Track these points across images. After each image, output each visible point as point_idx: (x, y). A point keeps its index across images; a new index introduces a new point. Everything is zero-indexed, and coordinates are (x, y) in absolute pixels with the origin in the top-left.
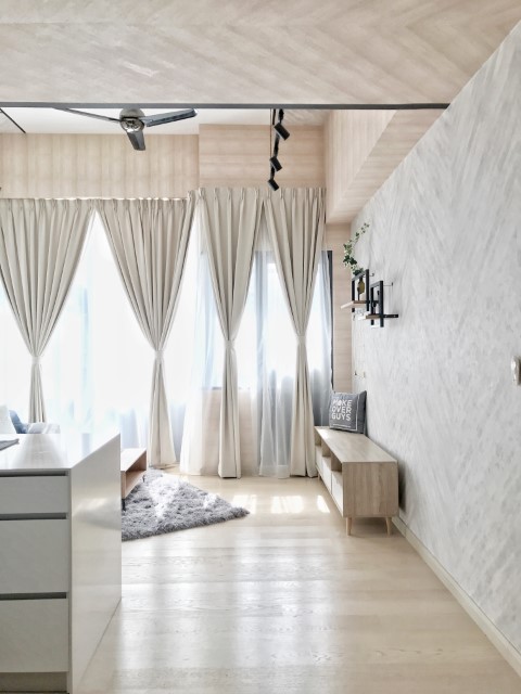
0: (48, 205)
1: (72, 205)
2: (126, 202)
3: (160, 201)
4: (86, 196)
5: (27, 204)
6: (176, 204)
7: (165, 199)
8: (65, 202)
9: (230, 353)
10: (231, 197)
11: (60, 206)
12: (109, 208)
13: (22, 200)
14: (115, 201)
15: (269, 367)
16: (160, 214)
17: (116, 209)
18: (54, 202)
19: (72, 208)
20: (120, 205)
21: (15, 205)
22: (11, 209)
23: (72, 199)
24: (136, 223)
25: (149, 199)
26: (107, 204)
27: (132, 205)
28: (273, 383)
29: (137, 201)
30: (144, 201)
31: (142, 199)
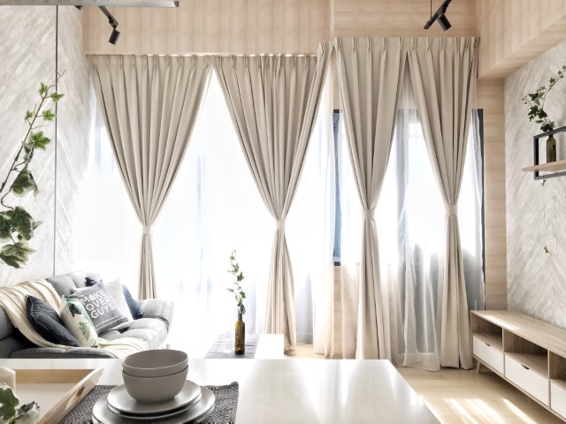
0: (162, 62)
1: (187, 61)
2: (246, 58)
3: (283, 57)
4: (203, 51)
5: (139, 61)
6: (300, 61)
7: (288, 55)
8: (181, 59)
9: (369, 223)
10: (371, 48)
11: (175, 62)
12: (227, 65)
13: (134, 56)
14: (234, 58)
15: (413, 240)
16: (282, 73)
17: (234, 67)
18: (168, 59)
19: (188, 64)
20: (239, 62)
21: (127, 62)
22: (122, 66)
23: (187, 55)
24: (257, 82)
25: (271, 55)
26: (225, 61)
27: (252, 62)
28: (418, 259)
29: (258, 57)
30: (265, 57)
31: (262, 55)
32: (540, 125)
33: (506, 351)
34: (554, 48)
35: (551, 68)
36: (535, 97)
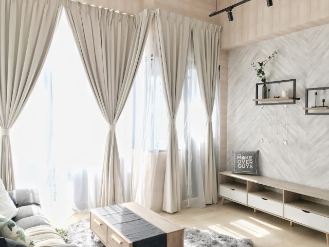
2: (89, 6)
3: (114, 12)
6: (124, 17)
7: (117, 12)
14: (80, 4)
20: (84, 8)
25: (106, 9)
26: (73, 4)
27: (93, 10)
29: (97, 8)
30: (102, 9)
31: (100, 7)
32: (261, 78)
33: (248, 192)
34: (265, 41)
35: (262, 50)
36: (261, 64)
